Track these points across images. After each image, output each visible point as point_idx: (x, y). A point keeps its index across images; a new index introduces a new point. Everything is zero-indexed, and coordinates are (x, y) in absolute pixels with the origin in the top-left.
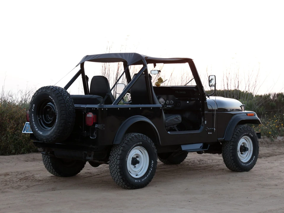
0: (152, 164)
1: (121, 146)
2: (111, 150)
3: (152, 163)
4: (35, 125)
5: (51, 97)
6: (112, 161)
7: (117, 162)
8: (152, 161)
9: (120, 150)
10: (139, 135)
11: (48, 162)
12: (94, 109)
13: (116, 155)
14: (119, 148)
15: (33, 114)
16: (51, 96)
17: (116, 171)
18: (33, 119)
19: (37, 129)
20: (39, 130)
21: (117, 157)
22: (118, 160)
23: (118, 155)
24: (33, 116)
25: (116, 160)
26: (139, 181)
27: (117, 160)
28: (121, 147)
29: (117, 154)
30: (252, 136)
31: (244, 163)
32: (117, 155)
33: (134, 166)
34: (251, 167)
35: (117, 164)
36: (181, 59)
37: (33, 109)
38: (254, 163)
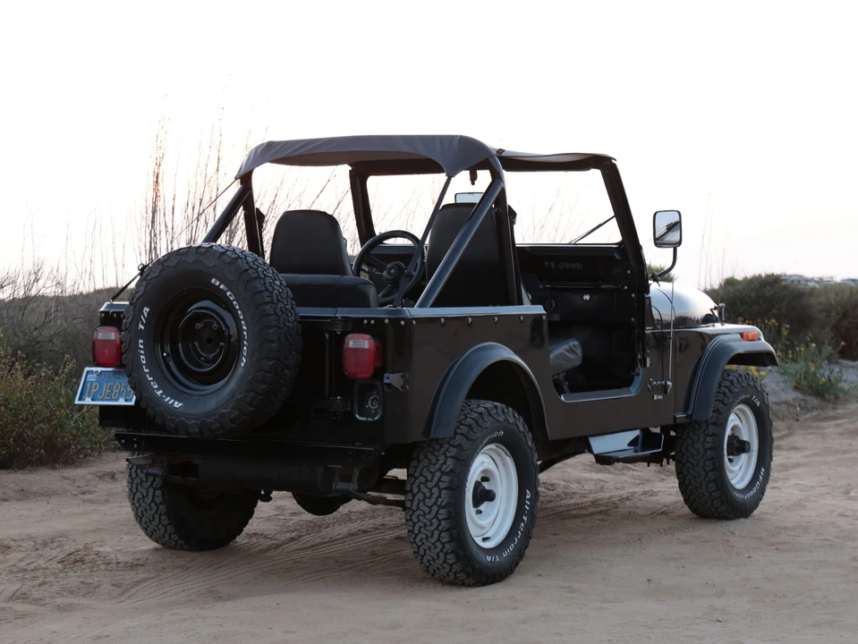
0: (528, 500)
1: (449, 443)
2: (412, 460)
3: (528, 497)
4: (150, 379)
5: (218, 283)
6: (420, 496)
7: (439, 496)
8: (528, 492)
9: (446, 457)
10: (496, 407)
11: (153, 500)
12: (373, 322)
13: (433, 474)
14: (443, 449)
15: (141, 341)
16: (217, 279)
17: (437, 528)
18: (142, 357)
19: (158, 390)
20: (166, 393)
21: (439, 480)
22: (444, 492)
23: (444, 473)
24: (141, 347)
25: (435, 490)
26: (495, 558)
27: (440, 490)
28: (451, 449)
29: (440, 469)
30: (758, 403)
31: (739, 491)
32: (438, 474)
33: (475, 509)
34: (756, 502)
35: (439, 503)
36: (582, 158)
37: (142, 324)
38: (762, 492)
